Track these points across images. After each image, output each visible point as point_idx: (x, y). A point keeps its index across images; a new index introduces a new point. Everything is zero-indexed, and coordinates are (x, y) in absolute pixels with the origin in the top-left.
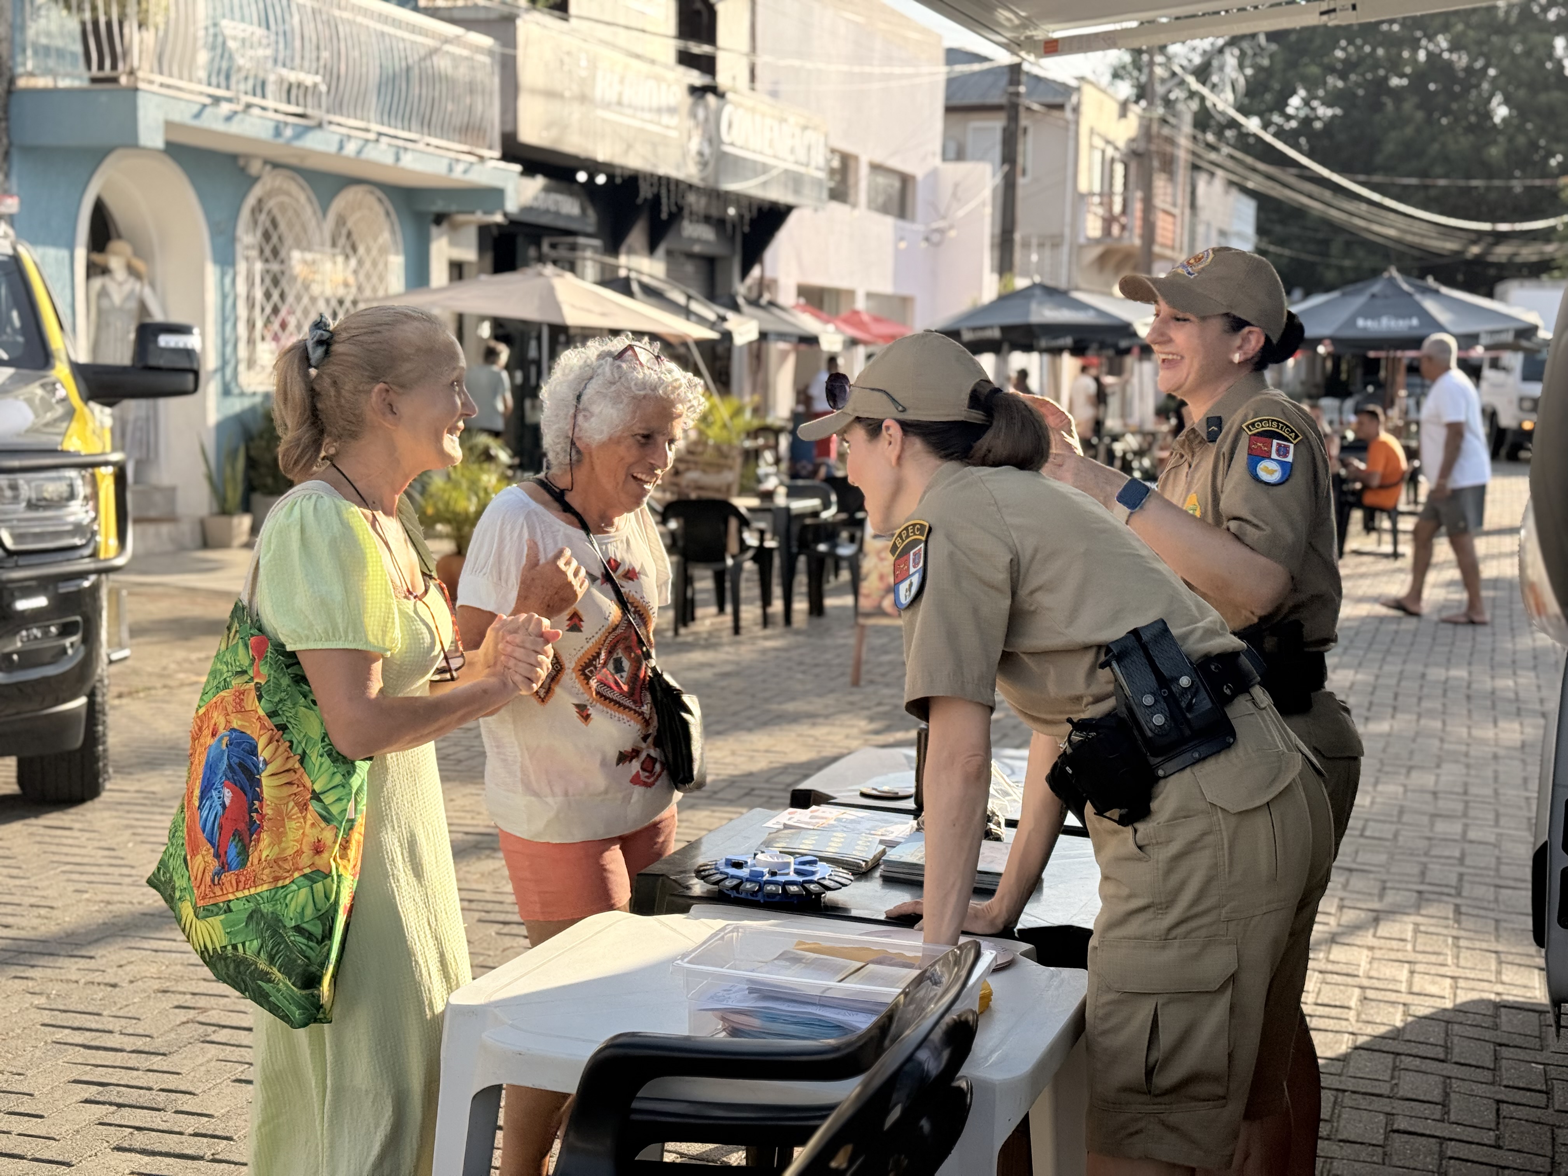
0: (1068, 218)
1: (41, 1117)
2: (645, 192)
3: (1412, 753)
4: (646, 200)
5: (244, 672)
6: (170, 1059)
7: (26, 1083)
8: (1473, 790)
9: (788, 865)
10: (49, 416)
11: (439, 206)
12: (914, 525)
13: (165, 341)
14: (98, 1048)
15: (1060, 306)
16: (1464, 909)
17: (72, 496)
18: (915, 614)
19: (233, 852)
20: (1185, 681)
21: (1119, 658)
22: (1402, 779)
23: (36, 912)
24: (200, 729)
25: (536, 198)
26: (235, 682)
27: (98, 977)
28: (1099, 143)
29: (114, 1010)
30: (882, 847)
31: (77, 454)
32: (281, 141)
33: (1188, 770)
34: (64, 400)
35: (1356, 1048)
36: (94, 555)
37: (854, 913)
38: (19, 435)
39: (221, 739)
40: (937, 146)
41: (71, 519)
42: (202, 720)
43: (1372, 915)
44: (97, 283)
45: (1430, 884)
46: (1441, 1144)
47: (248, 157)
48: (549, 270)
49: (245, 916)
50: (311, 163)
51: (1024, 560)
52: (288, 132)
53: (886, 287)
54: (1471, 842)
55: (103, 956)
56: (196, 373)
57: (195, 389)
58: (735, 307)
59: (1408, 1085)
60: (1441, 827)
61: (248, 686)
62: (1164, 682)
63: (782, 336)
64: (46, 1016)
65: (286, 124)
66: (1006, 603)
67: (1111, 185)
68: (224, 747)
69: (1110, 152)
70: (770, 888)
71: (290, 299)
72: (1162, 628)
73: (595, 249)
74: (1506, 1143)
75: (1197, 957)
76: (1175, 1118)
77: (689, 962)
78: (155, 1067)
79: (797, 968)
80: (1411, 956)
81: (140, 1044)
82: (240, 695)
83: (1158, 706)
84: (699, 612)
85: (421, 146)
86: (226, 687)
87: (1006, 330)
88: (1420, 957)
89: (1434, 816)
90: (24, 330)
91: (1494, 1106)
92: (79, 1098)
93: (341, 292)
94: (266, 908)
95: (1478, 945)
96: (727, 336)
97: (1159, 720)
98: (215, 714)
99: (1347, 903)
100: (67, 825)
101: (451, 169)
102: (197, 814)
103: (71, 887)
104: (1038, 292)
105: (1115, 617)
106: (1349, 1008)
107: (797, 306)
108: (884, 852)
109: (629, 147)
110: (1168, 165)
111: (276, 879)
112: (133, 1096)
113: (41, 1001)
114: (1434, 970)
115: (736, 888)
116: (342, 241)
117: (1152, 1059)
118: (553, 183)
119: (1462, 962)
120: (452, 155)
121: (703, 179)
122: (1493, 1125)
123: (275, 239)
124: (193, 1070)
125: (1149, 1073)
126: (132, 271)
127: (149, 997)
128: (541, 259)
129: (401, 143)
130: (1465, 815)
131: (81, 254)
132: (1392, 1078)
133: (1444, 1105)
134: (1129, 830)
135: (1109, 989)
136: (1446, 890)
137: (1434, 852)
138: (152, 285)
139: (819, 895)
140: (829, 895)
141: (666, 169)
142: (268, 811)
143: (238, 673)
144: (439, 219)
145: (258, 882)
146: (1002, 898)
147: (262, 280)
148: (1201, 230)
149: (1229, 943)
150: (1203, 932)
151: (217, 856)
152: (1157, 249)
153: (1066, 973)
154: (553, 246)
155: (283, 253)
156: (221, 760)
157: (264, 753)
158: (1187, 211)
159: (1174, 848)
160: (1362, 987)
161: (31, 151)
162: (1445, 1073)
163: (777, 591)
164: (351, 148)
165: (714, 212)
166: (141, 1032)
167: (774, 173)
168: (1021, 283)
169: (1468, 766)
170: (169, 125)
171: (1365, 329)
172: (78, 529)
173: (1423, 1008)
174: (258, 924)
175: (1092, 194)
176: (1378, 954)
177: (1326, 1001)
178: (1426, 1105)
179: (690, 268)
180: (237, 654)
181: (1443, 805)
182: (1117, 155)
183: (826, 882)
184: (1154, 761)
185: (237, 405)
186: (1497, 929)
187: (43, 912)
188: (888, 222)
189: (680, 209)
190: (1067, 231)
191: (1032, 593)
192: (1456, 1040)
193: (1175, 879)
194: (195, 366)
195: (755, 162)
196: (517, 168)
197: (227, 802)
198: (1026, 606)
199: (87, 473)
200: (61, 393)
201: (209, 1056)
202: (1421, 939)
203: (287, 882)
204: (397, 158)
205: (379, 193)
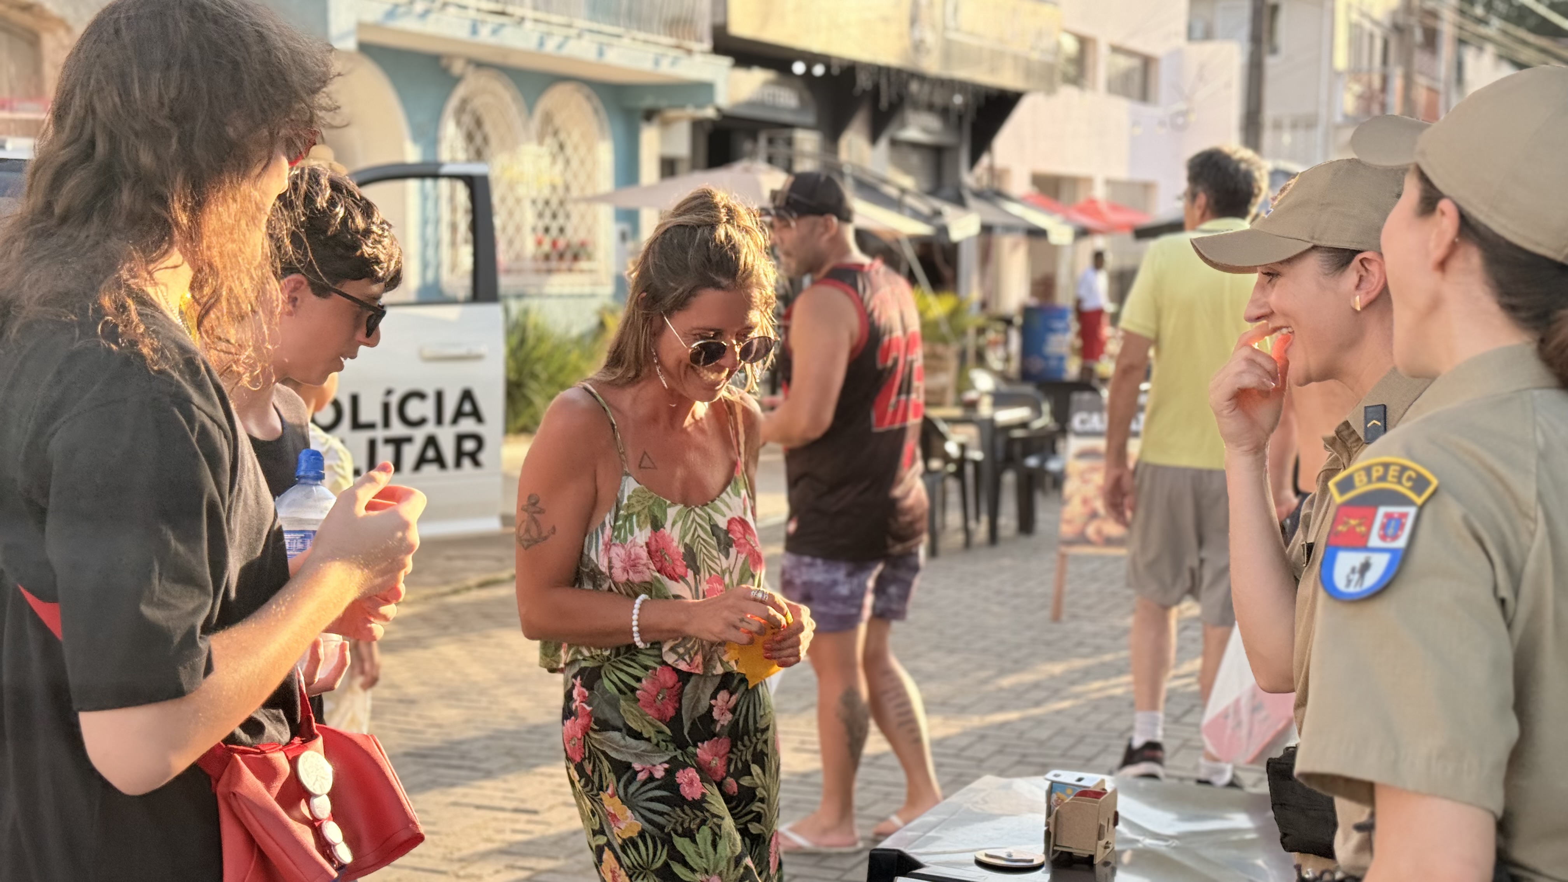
0: (1323, 96)
2: (863, 81)
4: (865, 91)
11: (648, 102)
28: (1356, 18)
32: (478, 39)
40: (1180, 24)
47: (451, 57)
48: (760, 166)
50: (513, 62)
52: (488, 30)
53: (1123, 172)
58: (959, 201)
63: (1009, 229)
65: (482, 22)
67: (1370, 62)
69: (1369, 27)
73: (815, 141)
85: (627, 41)
93: (546, 192)
96: (943, 230)
101: (656, 65)
107: (1030, 198)
109: (845, 37)
110: (1432, 39)
116: (549, 139)
120: (658, 49)
123: (478, 139)
128: (754, 154)
129: (605, 38)
141: (887, 59)
144: (650, 115)
154: (771, 141)
155: (487, 153)
158: (1453, 87)
164: (551, 45)
165: (939, 100)
167: (1002, 58)
170: (362, 26)
179: (912, 158)
182: (1377, 30)
188: (1129, 106)
189: (902, 98)
190: (1323, 110)
195: (981, 48)
196: (728, 61)
204: (601, 53)
205: (587, 90)
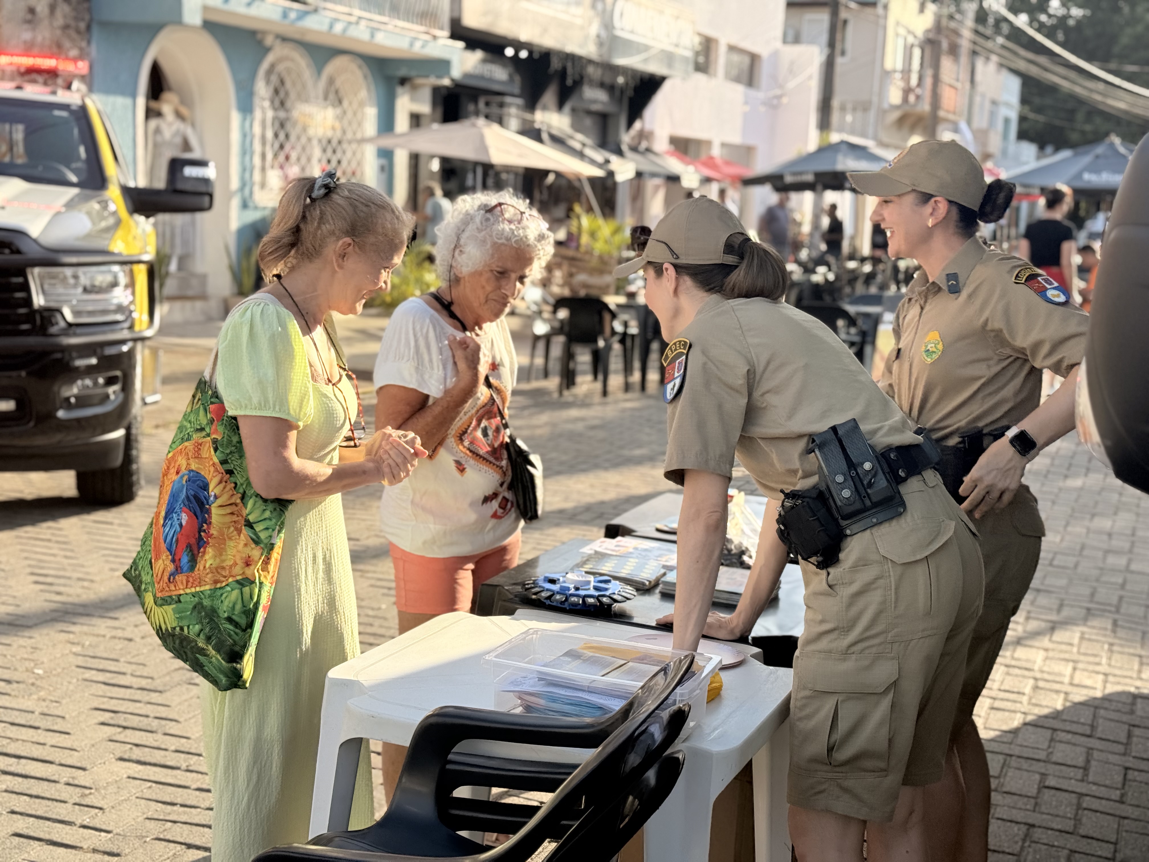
0: (876, 88)
1: (68, 733)
2: (555, 64)
3: (1096, 503)
4: (556, 71)
5: (202, 429)
6: (164, 695)
7: (60, 708)
8: (1140, 533)
9: (588, 583)
10: (103, 224)
11: (403, 72)
12: (680, 342)
13: (189, 171)
14: (114, 685)
15: (858, 158)
16: (1120, 623)
17: (115, 284)
18: (675, 407)
19: (185, 559)
20: (867, 466)
21: (821, 447)
22: (1086, 523)
23: (81, 583)
24: (168, 468)
25: (476, 67)
26: (195, 436)
27: (119, 633)
28: (902, 31)
29: (129, 658)
30: (663, 571)
31: (120, 254)
32: (287, 22)
33: (868, 531)
34: (115, 213)
35: (1025, 724)
36: (131, 328)
37: (635, 620)
38: (78, 239)
39: (182, 477)
40: (778, 32)
41: (115, 301)
42: (170, 462)
43: (1049, 625)
44: (153, 123)
45: (1098, 603)
46: (1079, 799)
47: (264, 33)
48: (481, 122)
49: (191, 607)
50: (310, 38)
51: (759, 370)
52: (293, 15)
53: (736, 139)
54: (1132, 572)
55: (125, 618)
56: (211, 196)
57: (210, 207)
58: (619, 152)
59: (1061, 753)
60: (1112, 560)
61: (204, 440)
62: (852, 465)
63: (654, 175)
64: (80, 661)
65: (291, 9)
66: (744, 401)
67: (910, 64)
68: (184, 482)
69: (911, 40)
70: (574, 599)
71: (293, 138)
72: (854, 425)
73: (518, 107)
74: (1129, 799)
75: (868, 668)
76: (849, 783)
77: (496, 657)
78: (153, 701)
79: (577, 663)
80: (1076, 657)
81: (144, 683)
82: (199, 446)
83: (847, 484)
84: (579, 379)
85: (390, 27)
86: (188, 440)
87: (819, 175)
88: (1082, 658)
89: (1107, 552)
90: (88, 160)
91: (1123, 772)
92: (96, 721)
93: (329, 134)
94: (206, 602)
95: (1127, 650)
96: (611, 174)
97: (846, 493)
98: (180, 458)
99: (1032, 615)
100: (110, 520)
101: (411, 45)
102: (162, 530)
103: (107, 566)
104: (844, 147)
105: (824, 415)
106: (1024, 694)
107: (668, 153)
108: (664, 574)
109: (545, 30)
110: (954, 51)
111: (216, 582)
112: (135, 721)
113: (77, 649)
114: (1091, 667)
115: (549, 598)
116: (332, 96)
117: (833, 740)
118: (489, 56)
119: (1113, 663)
120: (413, 34)
121: (601, 56)
122: (1120, 786)
123: (282, 94)
124: (180, 704)
125: (830, 750)
126: (179, 115)
127: (154, 649)
128: (477, 114)
129: (375, 25)
130: (1131, 551)
131: (141, 102)
132: (1049, 747)
133: (1086, 769)
134: (824, 572)
135: (805, 688)
136: (1108, 608)
137: (1104, 579)
138: (193, 125)
139: (610, 606)
140: (616, 606)
141: (572, 47)
142: (213, 531)
143: (197, 430)
144: (403, 81)
145: (203, 583)
146: (740, 613)
147: (273, 124)
148: (978, 99)
149: (893, 658)
150: (874, 650)
151: (173, 561)
152: (942, 114)
153: (782, 671)
154: (487, 104)
155: (288, 104)
156: (182, 491)
157: (213, 489)
158: (968, 85)
159: (854, 588)
160: (1036, 679)
161: (105, 25)
162: (1089, 745)
163: (637, 365)
164: (338, 28)
165: (607, 80)
166: (145, 674)
167: (652, 52)
168: (835, 137)
169: (1138, 515)
170: (206, 9)
171: (1089, 182)
172: (120, 309)
173: (1079, 696)
174: (199, 613)
175: (895, 71)
176: (1051, 654)
177: (1007, 688)
178: (1072, 769)
179: (588, 122)
180: (198, 415)
181: (1115, 543)
182: (917, 42)
183: (615, 597)
184: (843, 523)
185: (252, 216)
186: (1143, 638)
187: (86, 584)
188: (739, 90)
189: (582, 77)
190: (875, 99)
191: (763, 395)
192: (1101, 721)
193: (854, 611)
194: (210, 190)
195: (638, 44)
196: (461, 44)
197: (184, 523)
198: (759, 404)
199: (127, 268)
200: (112, 207)
201: (192, 694)
202: (1085, 644)
203: (224, 584)
204: (372, 36)
205: (360, 61)
